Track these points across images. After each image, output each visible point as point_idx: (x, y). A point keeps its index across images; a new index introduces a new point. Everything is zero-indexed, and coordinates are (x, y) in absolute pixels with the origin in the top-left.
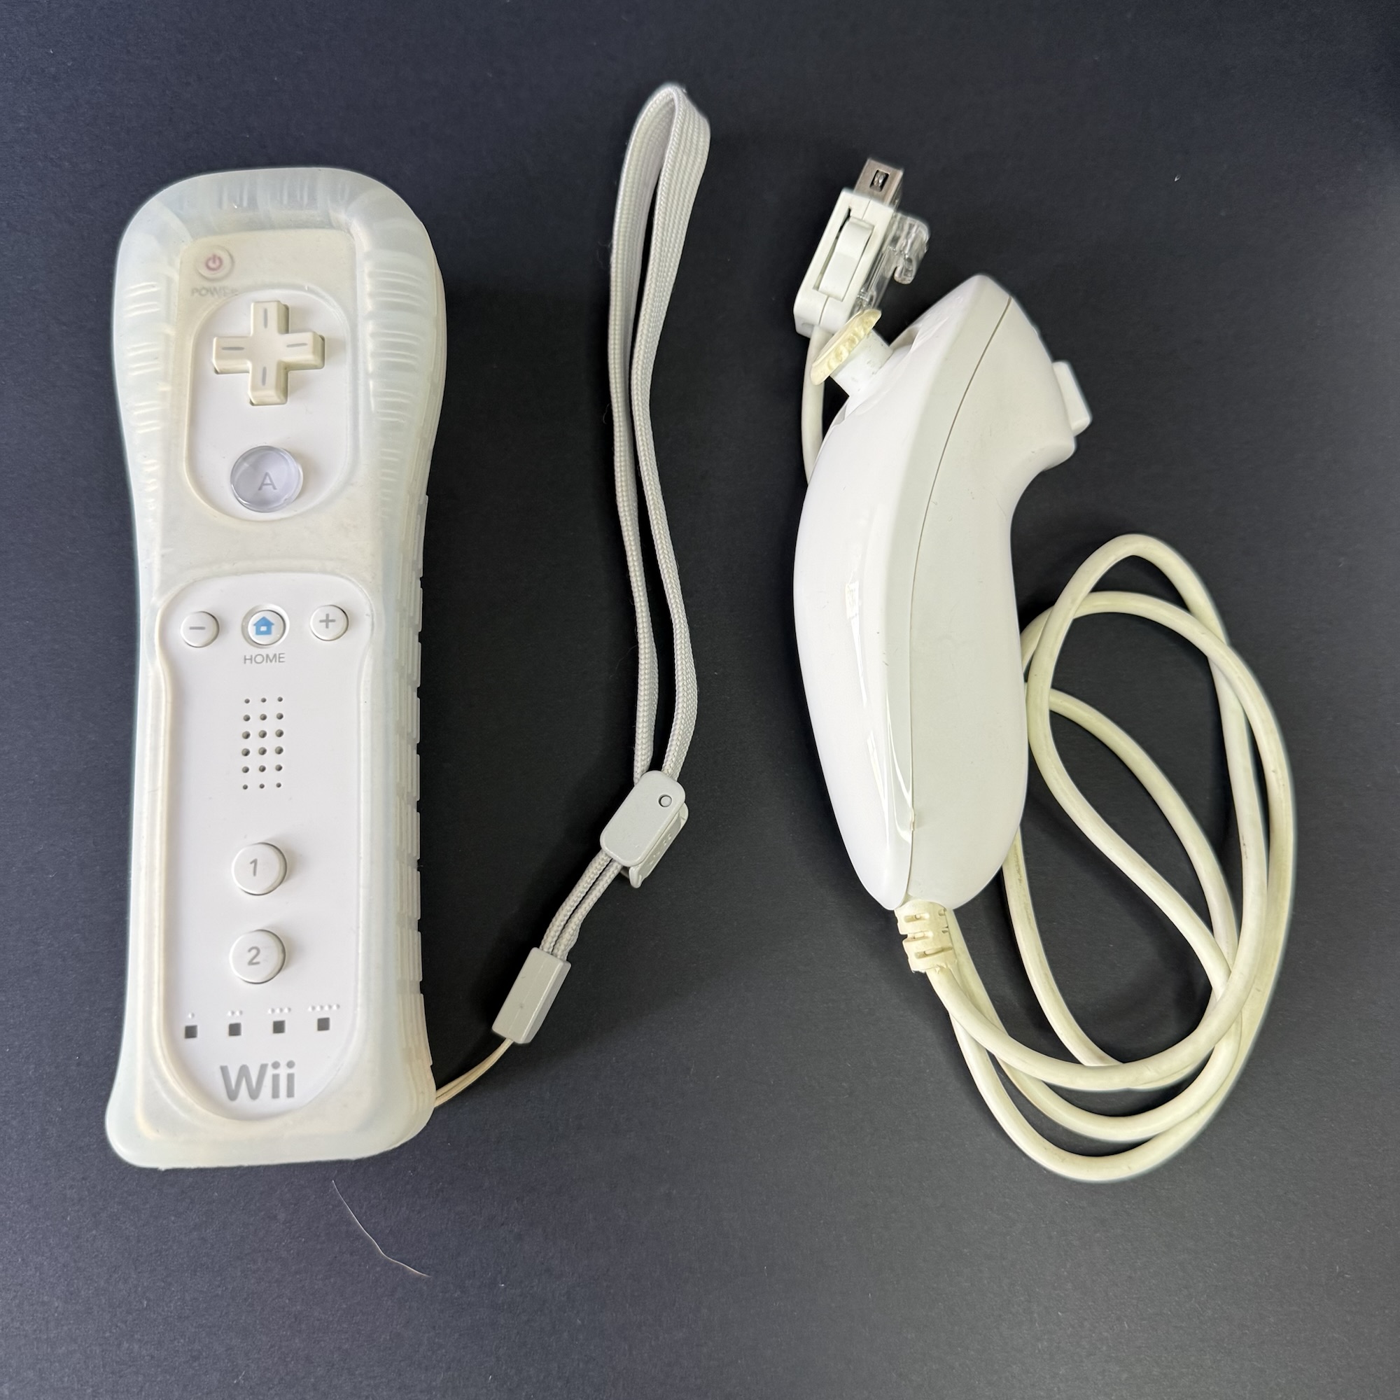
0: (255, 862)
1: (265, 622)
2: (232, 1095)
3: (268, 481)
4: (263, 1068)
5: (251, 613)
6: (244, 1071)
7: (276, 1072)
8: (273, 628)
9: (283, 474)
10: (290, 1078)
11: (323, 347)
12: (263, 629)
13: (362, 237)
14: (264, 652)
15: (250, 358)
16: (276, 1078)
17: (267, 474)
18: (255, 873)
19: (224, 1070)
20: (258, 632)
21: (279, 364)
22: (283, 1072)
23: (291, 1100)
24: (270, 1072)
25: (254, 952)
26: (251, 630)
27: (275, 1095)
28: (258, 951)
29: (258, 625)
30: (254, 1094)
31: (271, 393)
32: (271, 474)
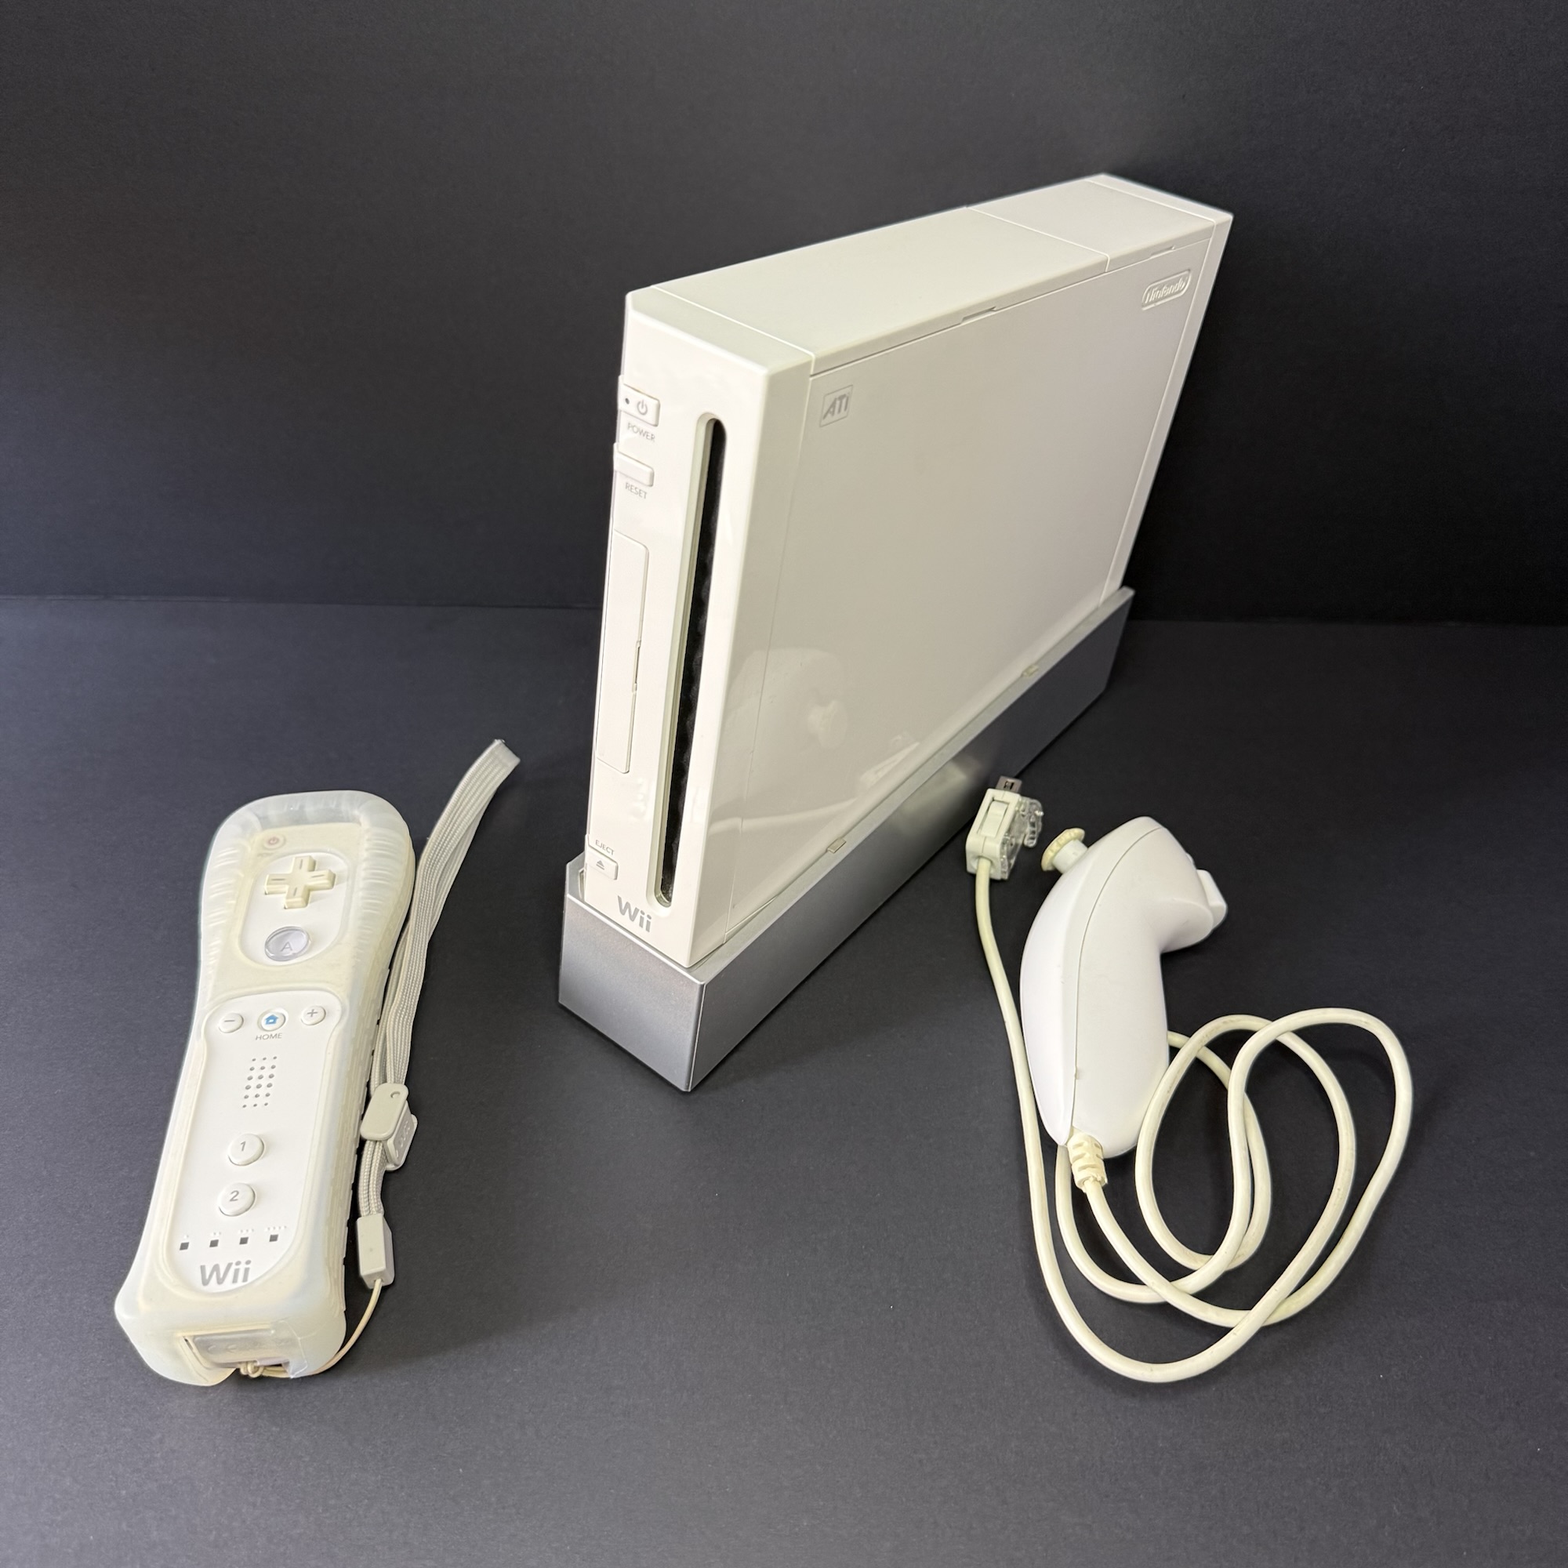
0: (244, 1143)
1: (273, 1017)
2: (206, 1282)
3: (288, 946)
4: (229, 1265)
5: (266, 1013)
6: (216, 1268)
7: (237, 1267)
8: (278, 1020)
9: (297, 943)
10: (247, 1270)
11: (333, 879)
12: (271, 1021)
13: (365, 822)
14: (269, 1034)
15: (289, 884)
16: (237, 1271)
17: (288, 943)
18: (243, 1150)
19: (203, 1267)
20: (268, 1023)
21: (306, 886)
22: (242, 1267)
23: (245, 1283)
24: (234, 1267)
25: (235, 1193)
26: (263, 1022)
27: (235, 1281)
28: (238, 1193)
29: (268, 1019)
30: (220, 1281)
31: (298, 899)
32: (291, 944)
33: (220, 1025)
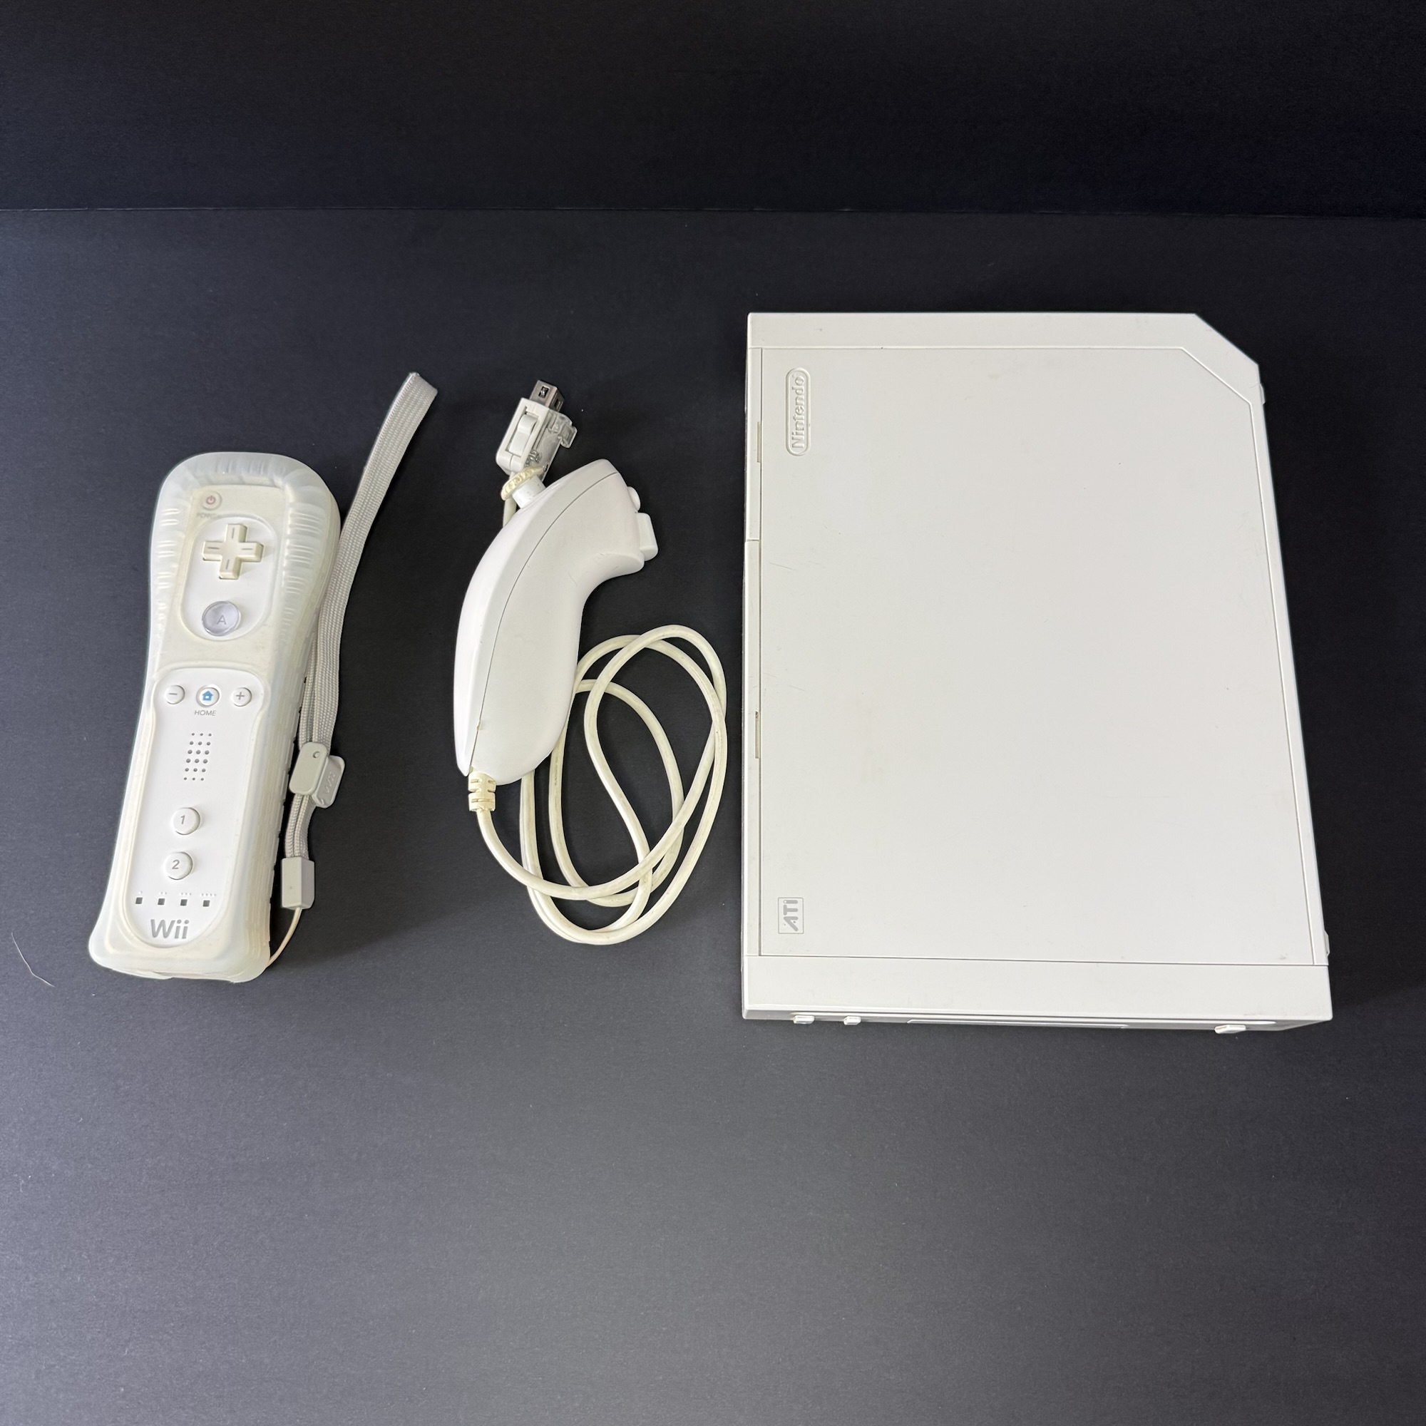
0: (183, 817)
1: (209, 694)
2: (155, 935)
3: (222, 620)
4: (173, 922)
5: (202, 688)
6: (162, 923)
7: (179, 925)
8: (213, 697)
9: (231, 617)
10: (185, 929)
11: (261, 551)
12: (207, 697)
13: (289, 495)
14: (206, 709)
15: (222, 554)
16: (178, 928)
17: (222, 616)
18: (183, 823)
19: (153, 921)
20: (204, 699)
21: (237, 558)
22: (182, 925)
23: (185, 940)
24: (176, 925)
25: (176, 862)
26: (201, 697)
27: (176, 937)
28: (178, 863)
29: (205, 695)
30: (166, 935)
31: (230, 574)
32: (225, 616)
33: (165, 696)
